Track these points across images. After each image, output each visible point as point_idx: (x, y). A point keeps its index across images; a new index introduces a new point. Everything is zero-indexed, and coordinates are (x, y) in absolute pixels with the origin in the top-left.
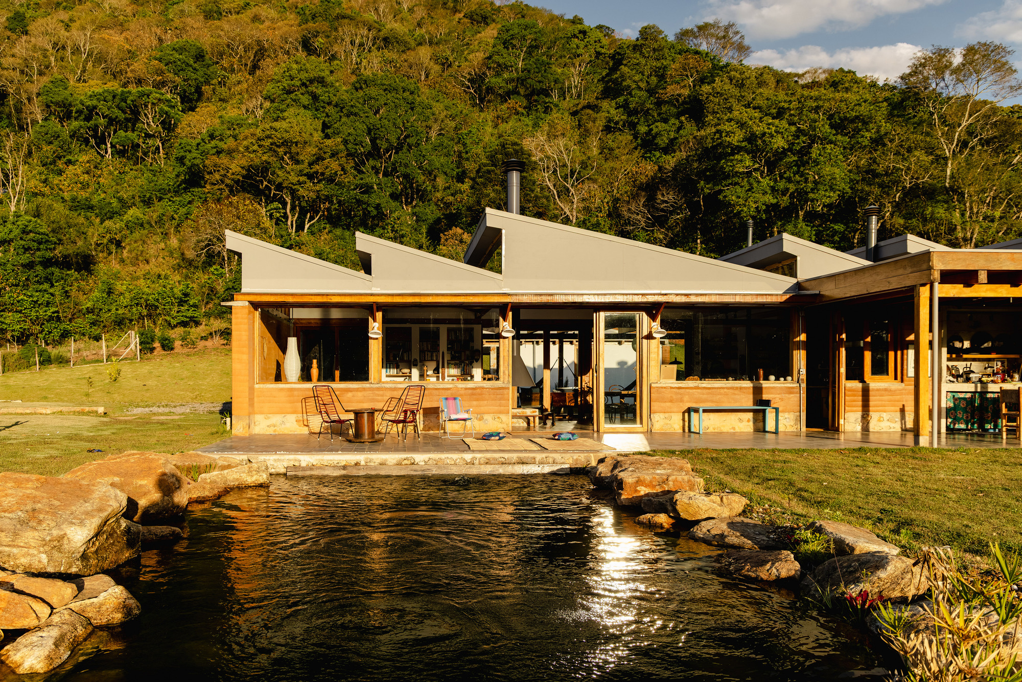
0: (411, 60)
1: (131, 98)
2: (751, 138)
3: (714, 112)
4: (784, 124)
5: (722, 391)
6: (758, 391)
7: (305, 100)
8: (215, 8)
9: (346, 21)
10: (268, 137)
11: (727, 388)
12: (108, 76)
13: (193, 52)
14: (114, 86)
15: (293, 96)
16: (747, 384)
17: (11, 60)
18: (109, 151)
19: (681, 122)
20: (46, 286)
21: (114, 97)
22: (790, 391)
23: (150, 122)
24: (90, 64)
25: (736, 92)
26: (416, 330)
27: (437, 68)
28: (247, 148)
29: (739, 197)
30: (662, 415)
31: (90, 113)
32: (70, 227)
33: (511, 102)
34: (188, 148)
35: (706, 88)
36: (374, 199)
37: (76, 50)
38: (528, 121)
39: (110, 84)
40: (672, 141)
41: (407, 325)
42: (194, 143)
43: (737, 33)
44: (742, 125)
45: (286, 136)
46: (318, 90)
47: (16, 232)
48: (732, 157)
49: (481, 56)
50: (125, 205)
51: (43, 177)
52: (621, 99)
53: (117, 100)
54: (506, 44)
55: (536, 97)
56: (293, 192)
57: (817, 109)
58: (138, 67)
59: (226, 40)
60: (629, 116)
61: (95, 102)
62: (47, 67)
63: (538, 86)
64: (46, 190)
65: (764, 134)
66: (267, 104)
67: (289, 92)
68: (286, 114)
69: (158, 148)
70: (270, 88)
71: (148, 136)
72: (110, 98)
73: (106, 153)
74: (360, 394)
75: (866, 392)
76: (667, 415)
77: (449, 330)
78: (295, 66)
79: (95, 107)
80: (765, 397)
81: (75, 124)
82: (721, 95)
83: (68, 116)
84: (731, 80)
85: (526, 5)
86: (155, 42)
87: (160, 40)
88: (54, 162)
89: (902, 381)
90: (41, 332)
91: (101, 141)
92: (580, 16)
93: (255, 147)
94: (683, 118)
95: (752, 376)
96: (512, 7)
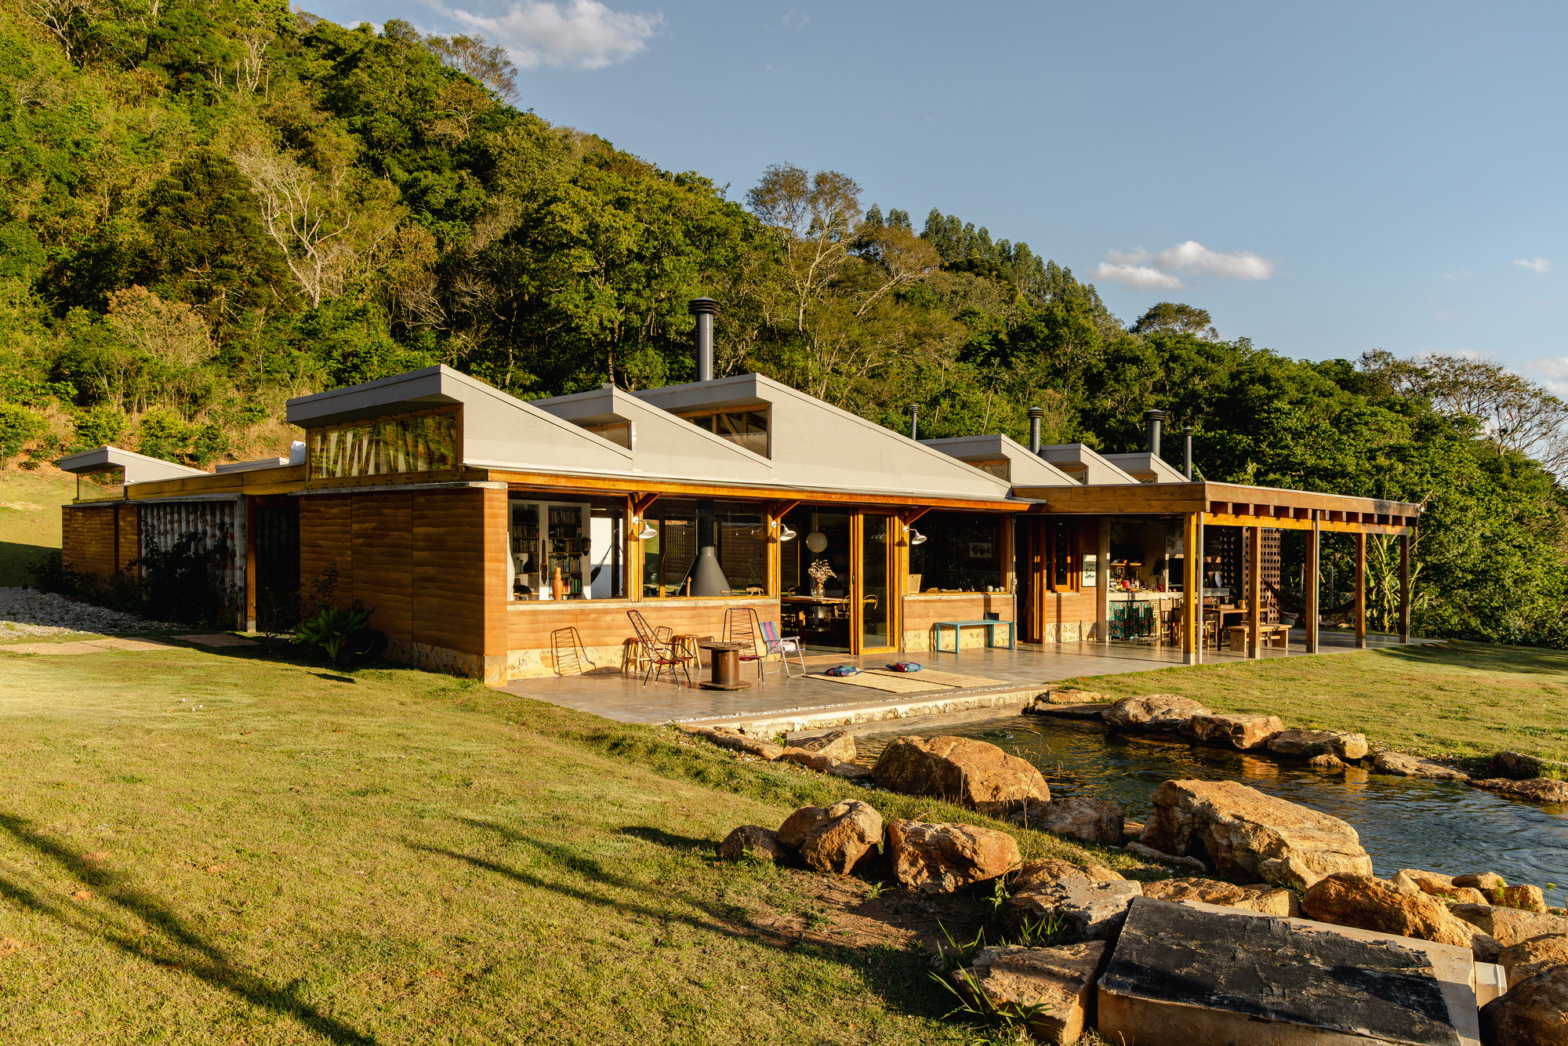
2: (593, 229)
3: (508, 174)
4: (629, 218)
5: (958, 604)
6: (987, 602)
11: (963, 601)
16: (980, 596)
19: (461, 178)
22: (1006, 601)
25: (537, 153)
29: (577, 306)
30: (913, 633)
33: (142, 71)
35: (494, 138)
40: (449, 203)
44: (581, 210)
48: (566, 251)
52: (357, 120)
55: (187, 75)
63: (191, 58)
65: (608, 228)
75: (1059, 602)
76: (916, 632)
77: (551, 509)
80: (993, 610)
84: (530, 134)
89: (1078, 591)
94: (463, 173)
95: (981, 589)
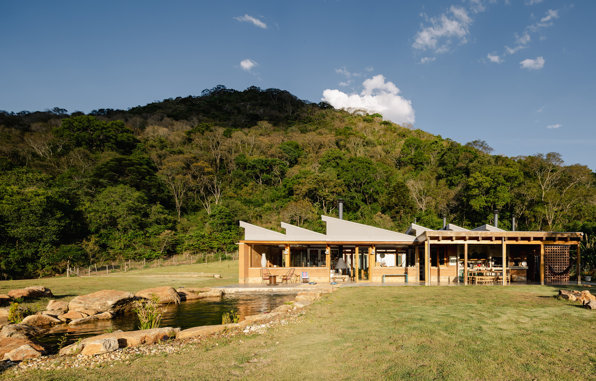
0: (375, 150)
1: (269, 162)
4: (489, 178)
7: (334, 164)
8: (305, 129)
9: (352, 135)
10: (316, 179)
12: (262, 154)
13: (294, 146)
14: (263, 157)
15: (329, 163)
17: (224, 147)
18: (261, 181)
19: (462, 176)
20: (229, 231)
21: (262, 162)
22: (414, 270)
23: (276, 171)
24: (255, 149)
26: (320, 250)
27: (385, 153)
28: (308, 182)
31: (254, 167)
32: (240, 210)
33: (409, 166)
34: (288, 181)
35: (471, 164)
36: (355, 201)
37: (249, 144)
38: (414, 173)
39: (262, 157)
41: (317, 249)
42: (290, 180)
43: (486, 144)
45: (322, 178)
46: (338, 161)
47: (217, 212)
48: (472, 190)
49: (400, 150)
50: (264, 202)
51: (234, 191)
52: (444, 167)
53: (263, 163)
54: (408, 146)
55: (418, 165)
56: (324, 199)
57: (500, 174)
58: (273, 151)
59: (307, 142)
60: (447, 173)
61: (255, 163)
62: (238, 150)
63: (418, 161)
64: (236, 196)
65: (481, 182)
66: (320, 166)
67: (328, 162)
68: (326, 170)
69: (279, 181)
70: (320, 160)
71: (276, 176)
72: (261, 162)
73: (260, 182)
74: (282, 271)
75: (439, 270)
76: (377, 277)
78: (330, 152)
79: (255, 165)
80: (408, 271)
81: (248, 171)
82: (475, 167)
83: (245, 169)
85: (421, 130)
86: (281, 141)
87: (283, 141)
88: (240, 185)
89: (448, 267)
90: (226, 248)
91: (257, 177)
92: (440, 135)
93: (311, 182)
96: (415, 131)
